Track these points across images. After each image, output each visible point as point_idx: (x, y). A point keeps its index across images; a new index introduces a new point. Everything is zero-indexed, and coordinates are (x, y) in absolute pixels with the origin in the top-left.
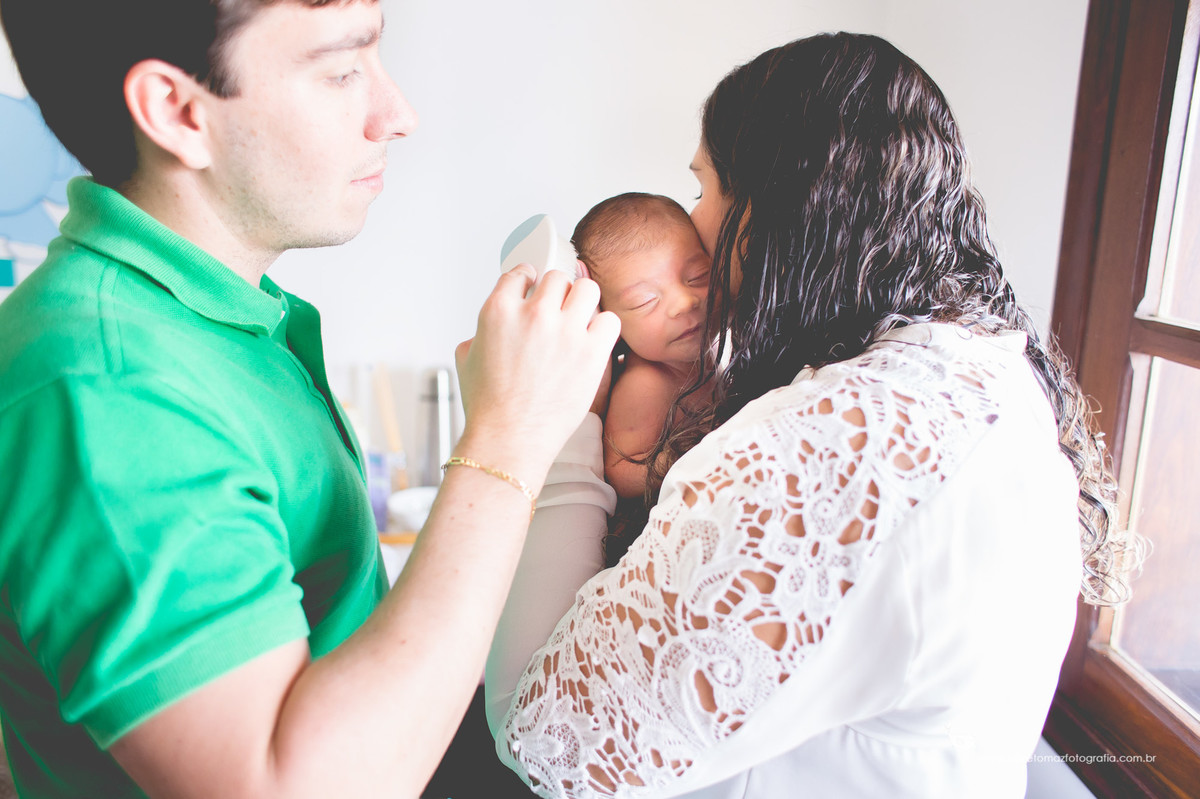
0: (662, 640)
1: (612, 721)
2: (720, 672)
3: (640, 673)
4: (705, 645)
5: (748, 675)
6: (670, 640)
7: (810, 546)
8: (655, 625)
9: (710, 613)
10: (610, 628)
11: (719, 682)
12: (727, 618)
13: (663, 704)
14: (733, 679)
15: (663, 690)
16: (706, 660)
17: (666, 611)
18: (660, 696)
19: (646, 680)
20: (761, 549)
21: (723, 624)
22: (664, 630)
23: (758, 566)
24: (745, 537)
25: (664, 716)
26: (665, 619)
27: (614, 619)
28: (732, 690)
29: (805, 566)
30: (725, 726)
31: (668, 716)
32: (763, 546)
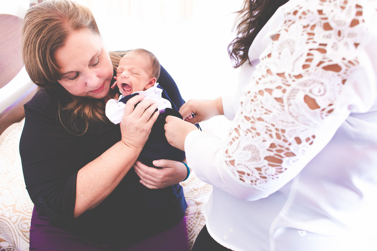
0: (284, 91)
1: (271, 135)
2: (315, 91)
3: (278, 109)
4: (305, 84)
5: (328, 88)
6: (288, 89)
7: (337, 32)
8: (279, 87)
9: (301, 71)
10: (259, 102)
11: (317, 96)
12: (309, 69)
13: (293, 117)
14: (322, 92)
15: (291, 111)
16: (307, 89)
17: (282, 80)
18: (291, 114)
19: (282, 111)
20: (315, 40)
21: (309, 72)
22: (284, 87)
23: (316, 46)
24: (307, 37)
25: (295, 121)
26: (283, 83)
27: (259, 96)
28: (323, 97)
29: (336, 41)
30: (325, 112)
31: (297, 120)
32: (316, 38)
